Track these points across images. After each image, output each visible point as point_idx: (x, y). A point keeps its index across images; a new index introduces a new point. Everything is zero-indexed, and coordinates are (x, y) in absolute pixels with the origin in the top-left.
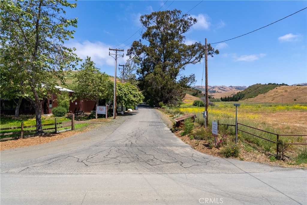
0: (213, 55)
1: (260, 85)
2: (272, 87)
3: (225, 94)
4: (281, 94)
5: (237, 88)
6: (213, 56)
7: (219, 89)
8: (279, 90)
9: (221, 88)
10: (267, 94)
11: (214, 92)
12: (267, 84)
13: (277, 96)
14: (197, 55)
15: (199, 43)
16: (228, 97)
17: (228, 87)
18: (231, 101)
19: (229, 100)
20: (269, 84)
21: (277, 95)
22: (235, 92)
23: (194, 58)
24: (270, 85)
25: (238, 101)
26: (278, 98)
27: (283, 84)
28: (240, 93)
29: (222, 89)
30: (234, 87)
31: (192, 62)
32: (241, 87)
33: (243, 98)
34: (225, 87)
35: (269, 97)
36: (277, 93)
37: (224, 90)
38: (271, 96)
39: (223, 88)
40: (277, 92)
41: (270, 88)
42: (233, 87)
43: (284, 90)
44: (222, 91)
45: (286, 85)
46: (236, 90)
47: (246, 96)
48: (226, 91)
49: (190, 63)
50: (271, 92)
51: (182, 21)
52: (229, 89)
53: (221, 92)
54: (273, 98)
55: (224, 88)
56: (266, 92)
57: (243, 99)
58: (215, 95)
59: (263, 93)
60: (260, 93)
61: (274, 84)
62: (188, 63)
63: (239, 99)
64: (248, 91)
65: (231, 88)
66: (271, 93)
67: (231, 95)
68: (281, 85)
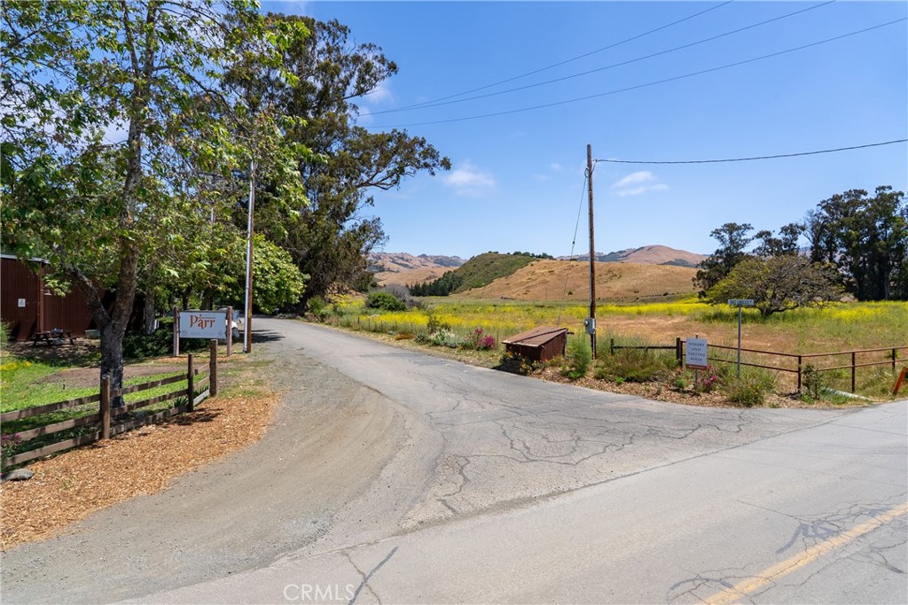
0: (435, 169)
1: (496, 255)
2: (523, 261)
3: (410, 277)
4: (542, 278)
5: (440, 261)
6: (433, 174)
7: (394, 262)
8: (538, 268)
9: (399, 258)
10: (514, 279)
11: (381, 269)
12: (512, 253)
13: (534, 283)
14: (392, 167)
15: (402, 132)
16: (424, 285)
17: (416, 255)
18: (431, 295)
19: (427, 292)
20: (516, 254)
21: (534, 280)
22: (434, 270)
23: (383, 173)
24: (519, 256)
25: (447, 295)
26: (536, 289)
27: (544, 256)
28: (451, 275)
29: (400, 261)
30: (432, 258)
31: (378, 183)
32: (447, 257)
33: (458, 286)
34: (409, 258)
35: (517, 285)
36: (534, 277)
37: (406, 266)
38: (521, 284)
39: (402, 259)
40: (533, 273)
41: (518, 264)
42: (429, 259)
43: (546, 270)
44: (401, 267)
45: (551, 258)
46: (435, 265)
47: (466, 282)
48: (411, 268)
49: (372, 185)
50: (521, 273)
51: (357, 59)
52: (418, 263)
53: (398, 272)
54: (528, 287)
55: (407, 260)
56: (511, 273)
57: (458, 290)
58: (384, 278)
59: (503, 276)
60: (497, 275)
61: (526, 254)
62: (367, 184)
63: (450, 289)
64: (471, 269)
65: (423, 260)
66: (521, 275)
67: (427, 279)
68: (540, 257)
